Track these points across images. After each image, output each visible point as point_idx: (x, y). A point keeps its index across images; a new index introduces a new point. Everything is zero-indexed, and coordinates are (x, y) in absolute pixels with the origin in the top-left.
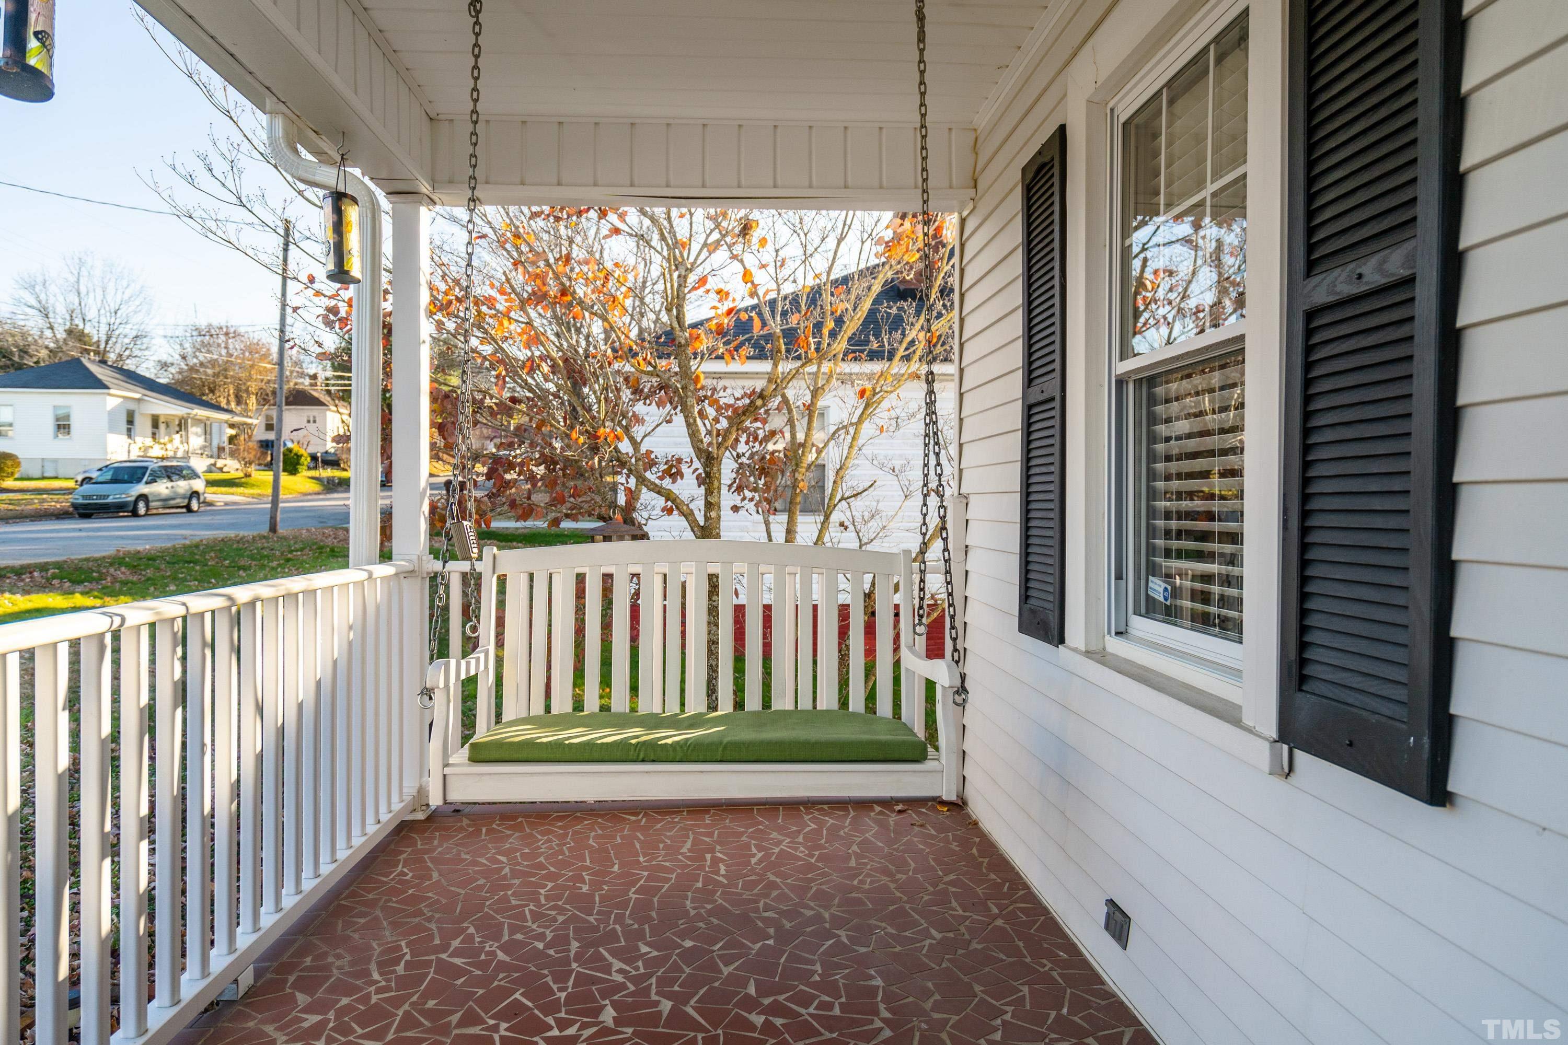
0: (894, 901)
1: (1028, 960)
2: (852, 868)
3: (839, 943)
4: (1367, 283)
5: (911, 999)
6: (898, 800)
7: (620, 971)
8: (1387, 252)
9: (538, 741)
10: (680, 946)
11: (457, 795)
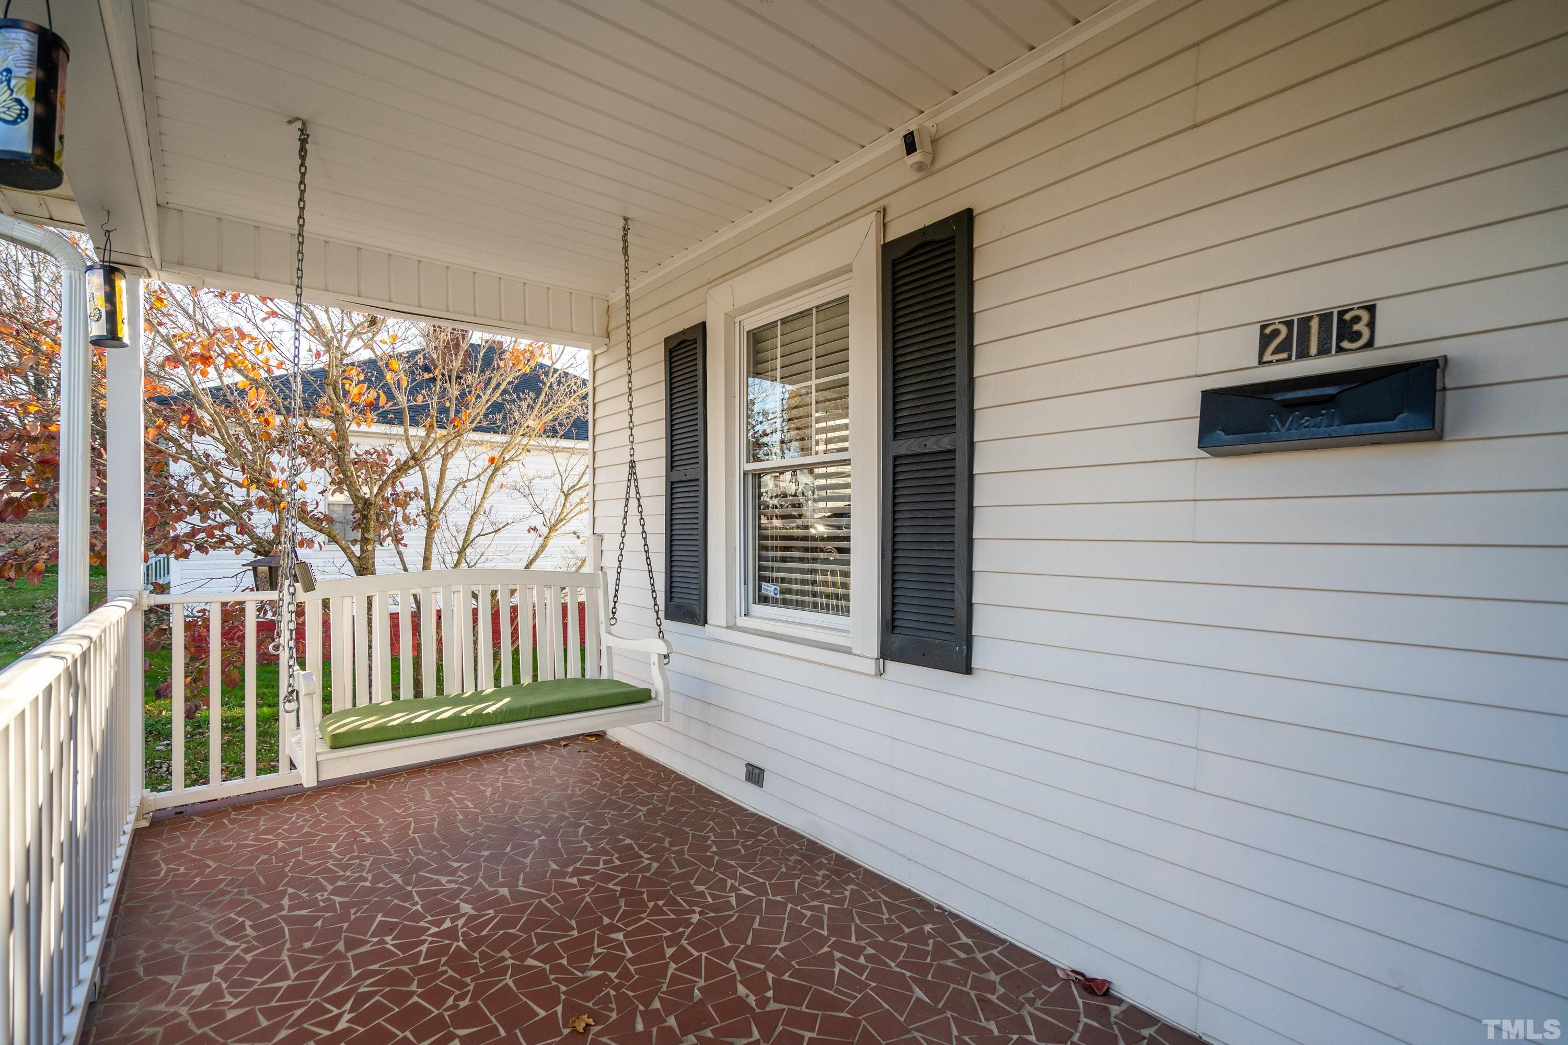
0: (604, 797)
1: (702, 809)
2: (560, 785)
3: (587, 827)
4: (929, 449)
5: (654, 845)
6: (560, 739)
7: (448, 882)
8: (940, 437)
9: (389, 724)
10: (482, 856)
11: (327, 776)
